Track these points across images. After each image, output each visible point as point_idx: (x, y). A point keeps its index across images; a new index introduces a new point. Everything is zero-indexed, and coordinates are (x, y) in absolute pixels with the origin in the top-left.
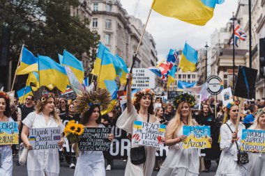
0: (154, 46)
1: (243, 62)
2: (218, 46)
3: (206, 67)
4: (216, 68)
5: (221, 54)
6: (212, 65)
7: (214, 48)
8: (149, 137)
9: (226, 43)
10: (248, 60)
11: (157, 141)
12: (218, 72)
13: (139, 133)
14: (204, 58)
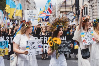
0: (35, 4)
1: (69, 9)
2: (60, 4)
3: (55, 12)
4: (59, 12)
5: (61, 7)
6: (58, 11)
7: (58, 5)
8: (89, 40)
9: (63, 2)
10: (71, 9)
11: (93, 41)
12: (60, 14)
13: (85, 39)
14: (54, 8)
